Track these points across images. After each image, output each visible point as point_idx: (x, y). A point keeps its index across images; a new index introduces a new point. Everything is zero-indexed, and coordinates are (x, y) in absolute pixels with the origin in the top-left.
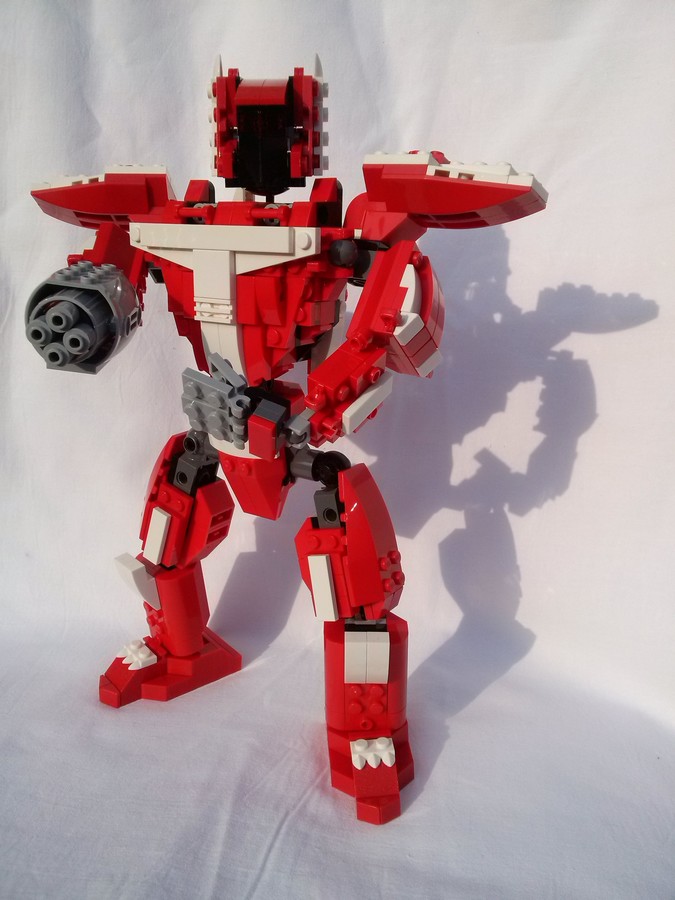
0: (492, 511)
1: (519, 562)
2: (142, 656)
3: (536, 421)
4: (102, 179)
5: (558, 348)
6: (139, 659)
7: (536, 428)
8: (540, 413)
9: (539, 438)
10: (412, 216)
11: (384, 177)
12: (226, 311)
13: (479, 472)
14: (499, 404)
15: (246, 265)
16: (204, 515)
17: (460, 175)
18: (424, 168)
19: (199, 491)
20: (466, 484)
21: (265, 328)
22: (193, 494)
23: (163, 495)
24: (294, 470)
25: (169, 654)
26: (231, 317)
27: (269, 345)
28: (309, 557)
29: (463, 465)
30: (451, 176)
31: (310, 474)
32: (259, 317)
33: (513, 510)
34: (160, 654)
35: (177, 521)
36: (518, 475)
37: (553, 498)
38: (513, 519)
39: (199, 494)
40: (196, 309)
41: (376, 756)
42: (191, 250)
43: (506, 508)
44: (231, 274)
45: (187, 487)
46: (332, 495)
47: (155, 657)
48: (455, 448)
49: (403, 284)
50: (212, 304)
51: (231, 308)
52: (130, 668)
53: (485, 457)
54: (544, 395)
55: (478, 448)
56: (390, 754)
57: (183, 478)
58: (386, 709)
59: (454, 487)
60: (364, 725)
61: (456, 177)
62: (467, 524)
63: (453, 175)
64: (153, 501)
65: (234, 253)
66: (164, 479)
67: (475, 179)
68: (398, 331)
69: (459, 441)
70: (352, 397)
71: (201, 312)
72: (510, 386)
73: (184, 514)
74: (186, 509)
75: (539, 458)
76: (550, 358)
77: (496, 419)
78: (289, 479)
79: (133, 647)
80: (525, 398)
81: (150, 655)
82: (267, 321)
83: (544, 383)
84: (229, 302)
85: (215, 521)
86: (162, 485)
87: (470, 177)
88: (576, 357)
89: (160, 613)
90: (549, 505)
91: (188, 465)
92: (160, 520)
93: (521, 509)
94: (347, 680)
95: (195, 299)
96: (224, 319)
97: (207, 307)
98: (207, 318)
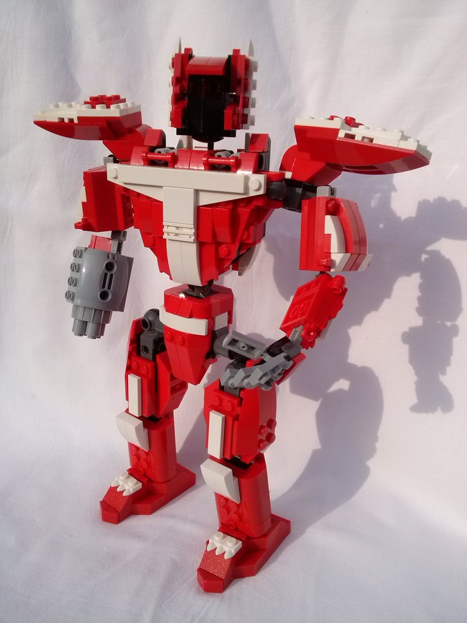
2: (131, 485)
10: (328, 164)
11: (308, 136)
12: (189, 232)
15: (205, 200)
17: (363, 138)
18: (337, 131)
21: (218, 244)
22: (154, 360)
23: (134, 364)
26: (193, 238)
27: (220, 257)
30: (356, 139)
32: (214, 235)
34: (144, 482)
39: (158, 358)
40: (164, 230)
42: (162, 187)
44: (195, 206)
45: (149, 356)
47: (140, 484)
49: (326, 232)
50: (177, 228)
51: (193, 231)
57: (146, 350)
61: (360, 139)
63: (358, 138)
65: (197, 192)
67: (374, 142)
71: (168, 232)
74: (150, 372)
81: (137, 483)
82: (221, 238)
84: (192, 226)
86: (132, 358)
87: (371, 140)
91: (147, 340)
95: (164, 223)
96: (186, 238)
97: (174, 230)
98: (172, 237)
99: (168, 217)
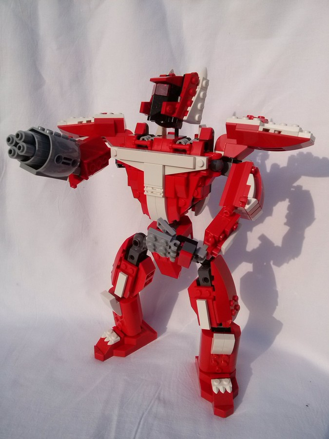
0: (265, 264)
2: (113, 338)
3: (285, 220)
4: (93, 121)
5: (295, 184)
7: (285, 224)
8: (287, 216)
9: (287, 228)
11: (236, 130)
12: (160, 191)
13: (260, 245)
16: (143, 275)
17: (275, 131)
18: (258, 127)
20: (254, 251)
21: (178, 199)
22: (137, 265)
23: (123, 266)
26: (162, 194)
27: (179, 206)
28: (197, 300)
29: (253, 242)
30: (270, 131)
32: (176, 193)
33: (274, 264)
34: (121, 336)
35: (131, 278)
36: (277, 247)
37: (294, 259)
38: (274, 268)
39: (140, 265)
40: (145, 189)
41: (224, 387)
42: (143, 163)
43: (272, 263)
44: (163, 175)
45: (135, 262)
46: (207, 271)
47: (119, 338)
48: (249, 233)
49: (248, 184)
50: (153, 188)
51: (162, 190)
52: (109, 344)
53: (263, 238)
54: (289, 208)
55: (259, 235)
56: (230, 387)
57: (132, 257)
58: (228, 364)
59: (248, 252)
60: (218, 370)
62: (253, 269)
63: (272, 131)
64: (118, 268)
65: (164, 166)
66: (123, 259)
67: (282, 133)
68: (247, 207)
69: (251, 230)
70: (225, 238)
71: (147, 191)
72: (275, 204)
73: (134, 275)
74: (135, 273)
75: (287, 238)
76: (292, 189)
77: (268, 220)
79: (109, 333)
80: (281, 209)
81: (117, 337)
82: (179, 195)
83: (290, 201)
84: (162, 188)
85: (148, 277)
87: (280, 132)
88: (304, 188)
90: (292, 262)
91: (135, 252)
92: (122, 278)
93: (279, 264)
94: (212, 353)
95: (145, 185)
96: (158, 195)
97: (151, 189)
98: (150, 194)
99: (148, 182)
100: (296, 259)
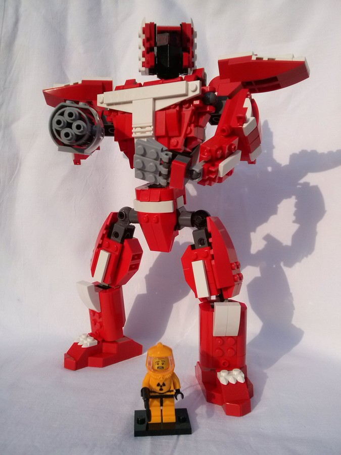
0: (274, 266)
1: (292, 291)
3: (294, 218)
4: (80, 83)
5: (302, 181)
6: (87, 342)
7: (294, 222)
8: (296, 214)
9: (296, 226)
11: (230, 64)
12: (149, 129)
13: (266, 246)
14: (274, 211)
15: (161, 105)
16: (128, 254)
18: (250, 57)
19: (125, 240)
20: (259, 252)
21: (170, 138)
22: (122, 242)
23: (106, 244)
24: (180, 222)
25: (104, 341)
26: (152, 133)
28: (193, 263)
29: (257, 243)
30: (264, 60)
31: (190, 223)
32: (167, 132)
33: (285, 265)
35: (114, 256)
36: (287, 247)
37: (307, 256)
38: (286, 269)
40: (133, 131)
41: (234, 378)
42: (131, 102)
43: (282, 264)
44: (153, 111)
45: (119, 240)
46: (203, 231)
48: (252, 235)
49: (244, 106)
50: (141, 128)
52: (83, 346)
53: (268, 238)
54: (297, 205)
55: (265, 234)
56: (242, 376)
57: (117, 235)
59: (253, 254)
60: (224, 364)
61: (267, 60)
62: (261, 273)
64: (100, 247)
65: (155, 99)
66: (106, 236)
67: (276, 60)
68: (245, 125)
69: (254, 231)
71: (136, 132)
72: (279, 202)
73: (117, 253)
75: (297, 237)
76: (298, 186)
77: (273, 219)
78: (178, 227)
79: (83, 337)
80: (287, 207)
83: (296, 199)
84: (151, 124)
85: (133, 259)
87: (273, 59)
88: (311, 184)
89: (100, 315)
90: (305, 260)
91: (119, 228)
92: (104, 256)
93: (290, 264)
94: (215, 334)
95: (133, 126)
96: (148, 134)
97: (139, 129)
98: (138, 135)
99: (136, 121)
100: (309, 256)
